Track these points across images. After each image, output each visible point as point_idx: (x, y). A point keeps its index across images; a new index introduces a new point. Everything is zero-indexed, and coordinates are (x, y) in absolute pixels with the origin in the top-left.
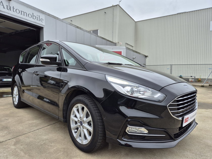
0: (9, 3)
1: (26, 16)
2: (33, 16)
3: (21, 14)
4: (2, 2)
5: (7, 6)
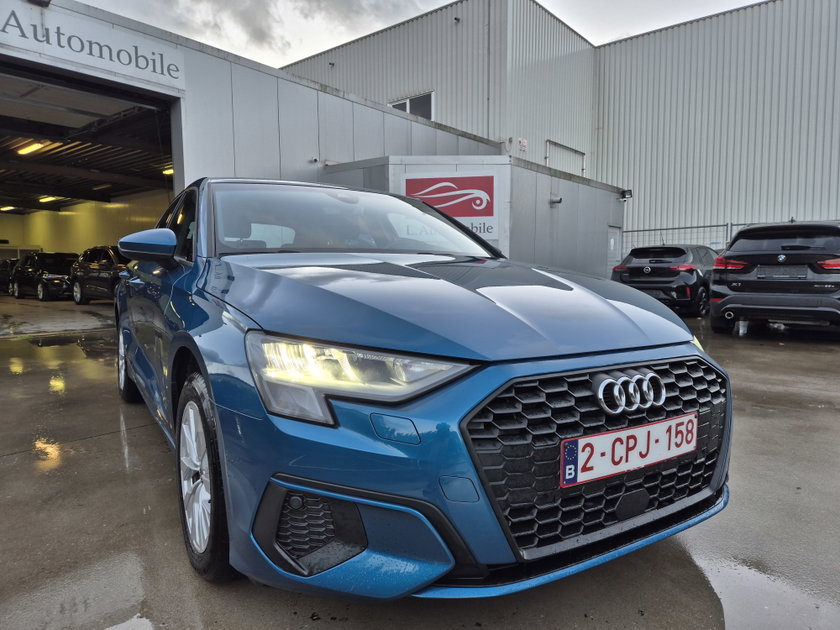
1: (111, 59)
2: (137, 57)
3: (91, 54)
4: (13, 14)
5: (35, 27)
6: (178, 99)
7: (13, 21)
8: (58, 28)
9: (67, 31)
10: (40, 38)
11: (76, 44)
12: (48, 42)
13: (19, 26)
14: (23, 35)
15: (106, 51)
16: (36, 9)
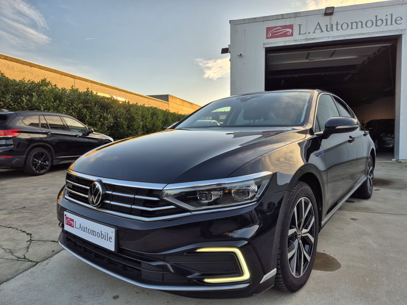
0: (330, 19)
1: (362, 27)
2: (376, 21)
3: (352, 28)
4: (319, 24)
5: (327, 26)
6: (401, 35)
7: (318, 27)
8: (337, 22)
9: (340, 23)
10: (329, 30)
11: (345, 26)
12: (332, 30)
13: (321, 28)
14: (322, 31)
15: (359, 24)
16: (328, 17)
